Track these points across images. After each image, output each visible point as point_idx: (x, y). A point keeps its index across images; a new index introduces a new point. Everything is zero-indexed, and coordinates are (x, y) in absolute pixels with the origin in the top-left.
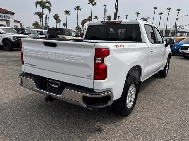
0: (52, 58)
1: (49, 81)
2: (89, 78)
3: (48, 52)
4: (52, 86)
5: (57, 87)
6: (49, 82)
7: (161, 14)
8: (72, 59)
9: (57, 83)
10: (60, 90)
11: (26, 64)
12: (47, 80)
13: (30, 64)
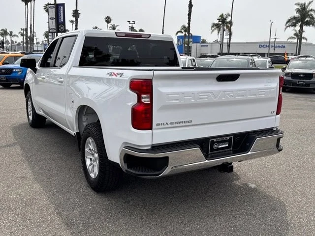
0: (232, 99)
1: (215, 140)
3: (225, 91)
5: (228, 145)
6: (213, 142)
8: (259, 95)
9: (228, 138)
10: (232, 149)
11: (160, 127)
12: (210, 140)
13: (176, 123)
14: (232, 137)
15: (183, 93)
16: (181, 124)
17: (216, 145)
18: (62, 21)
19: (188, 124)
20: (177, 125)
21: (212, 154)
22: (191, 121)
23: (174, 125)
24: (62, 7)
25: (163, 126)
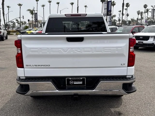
0: (79, 53)
1: (70, 78)
2: (123, 66)
3: (72, 48)
4: (74, 83)
5: (82, 83)
6: (69, 80)
7: (43, 6)
9: (81, 78)
10: (85, 86)
11: (28, 67)
12: (66, 78)
13: (38, 65)
14: (85, 78)
15: (40, 48)
16: (42, 67)
17: (72, 82)
18: (110, 9)
19: (47, 67)
20: (39, 67)
21: (68, 87)
22: (50, 65)
23: (38, 67)
24: (110, 3)
25: (30, 67)
